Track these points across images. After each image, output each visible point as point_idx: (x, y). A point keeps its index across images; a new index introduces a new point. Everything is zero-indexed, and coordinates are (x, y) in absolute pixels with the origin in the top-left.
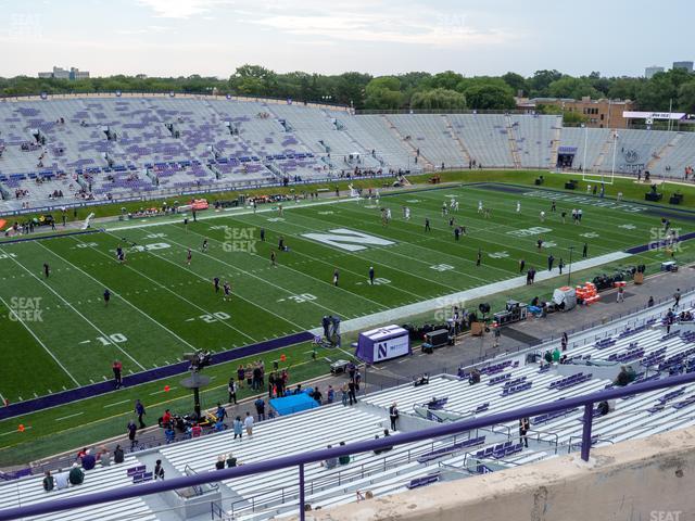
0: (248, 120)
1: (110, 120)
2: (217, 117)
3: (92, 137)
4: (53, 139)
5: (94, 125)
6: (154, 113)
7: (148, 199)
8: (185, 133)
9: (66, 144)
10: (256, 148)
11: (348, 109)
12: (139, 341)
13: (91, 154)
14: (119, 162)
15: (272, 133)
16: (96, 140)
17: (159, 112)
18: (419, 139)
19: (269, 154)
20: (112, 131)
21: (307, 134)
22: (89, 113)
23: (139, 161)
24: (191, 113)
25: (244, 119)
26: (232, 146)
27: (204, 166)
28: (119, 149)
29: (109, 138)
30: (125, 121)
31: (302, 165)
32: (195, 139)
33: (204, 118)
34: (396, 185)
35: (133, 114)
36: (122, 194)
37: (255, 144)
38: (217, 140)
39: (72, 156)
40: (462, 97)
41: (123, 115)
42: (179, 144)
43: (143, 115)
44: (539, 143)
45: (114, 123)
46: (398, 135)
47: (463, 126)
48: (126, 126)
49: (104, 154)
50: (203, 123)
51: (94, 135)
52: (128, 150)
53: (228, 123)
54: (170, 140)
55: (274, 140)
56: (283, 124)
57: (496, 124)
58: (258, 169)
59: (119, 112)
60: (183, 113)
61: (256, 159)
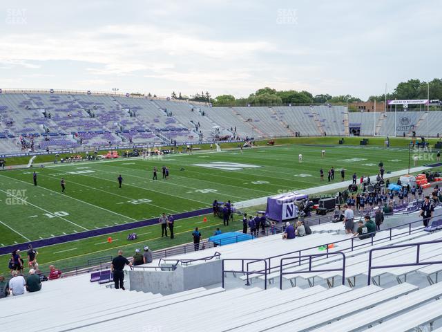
0: (142, 109)
1: (47, 107)
2: (120, 107)
3: (33, 116)
4: (6, 116)
5: (35, 109)
6: (77, 103)
7: (74, 152)
8: (98, 115)
9: (15, 119)
10: (149, 125)
11: (208, 104)
12: (80, 215)
13: (32, 126)
14: (52, 131)
15: (158, 117)
16: (36, 118)
17: (81, 103)
18: (256, 121)
19: (157, 128)
20: (48, 113)
21: (181, 117)
22: (32, 102)
23: (68, 130)
24: (103, 104)
25: (139, 108)
26: (132, 123)
27: (113, 134)
28: (53, 123)
29: (46, 117)
30: (56, 107)
31: (181, 135)
32: (106, 118)
33: (111, 107)
34: (246, 146)
35: (62, 104)
36: (55, 149)
37: (148, 123)
38: (121, 119)
39: (19, 126)
40: (279, 98)
41: (56, 104)
42: (94, 121)
43: (69, 104)
44: (335, 122)
45: (49, 108)
46: (242, 118)
47: (284, 113)
48: (57, 110)
49: (42, 126)
50: (111, 110)
51: (35, 115)
52: (59, 124)
53: (128, 110)
54: (89, 119)
55: (160, 120)
56: (165, 111)
57: (305, 112)
58: (150, 136)
59: (52, 102)
60: (96, 104)
61: (149, 131)
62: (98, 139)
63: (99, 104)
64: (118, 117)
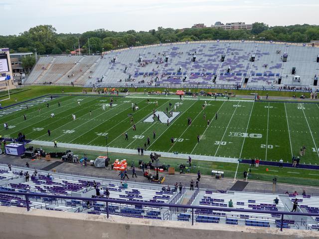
0: (268, 54)
1: (203, 52)
3: (186, 59)
8: (227, 60)
14: (183, 71)
16: (186, 61)
17: (228, 49)
19: (256, 72)
31: (264, 80)
32: (228, 63)
34: (302, 97)
35: (215, 50)
36: (165, 84)
38: (238, 64)
42: (218, 65)
43: (219, 51)
49: (181, 67)
50: (243, 55)
52: (193, 66)
54: (216, 63)
62: (200, 80)
63: (240, 50)
64: (239, 62)
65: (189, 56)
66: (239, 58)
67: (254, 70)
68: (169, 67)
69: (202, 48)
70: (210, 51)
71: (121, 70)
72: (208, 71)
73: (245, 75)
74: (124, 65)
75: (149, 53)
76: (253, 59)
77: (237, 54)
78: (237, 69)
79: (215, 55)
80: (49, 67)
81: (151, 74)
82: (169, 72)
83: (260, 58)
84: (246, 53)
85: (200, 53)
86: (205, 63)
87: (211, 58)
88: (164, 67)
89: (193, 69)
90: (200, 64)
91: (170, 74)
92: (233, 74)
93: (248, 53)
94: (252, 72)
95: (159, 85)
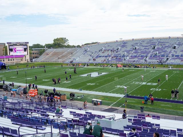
42: (150, 51)
63: (166, 43)
64: (165, 49)
65: (133, 47)
66: (166, 47)
67: (174, 53)
68: (119, 53)
69: (142, 42)
70: (147, 43)
71: (89, 55)
72: (142, 55)
73: (167, 56)
74: (92, 52)
75: (109, 46)
76: (175, 48)
77: (164, 45)
78: (163, 53)
79: (149, 46)
80: (51, 54)
81: (106, 57)
82: (117, 55)
83: (180, 47)
84: (170, 44)
85: (140, 45)
86: (142, 50)
87: (146, 48)
88: (115, 53)
89: (133, 54)
90: (138, 51)
91: (118, 56)
92: (159, 56)
93: (172, 44)
94: (172, 54)
95: (109, 62)
